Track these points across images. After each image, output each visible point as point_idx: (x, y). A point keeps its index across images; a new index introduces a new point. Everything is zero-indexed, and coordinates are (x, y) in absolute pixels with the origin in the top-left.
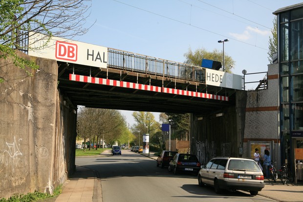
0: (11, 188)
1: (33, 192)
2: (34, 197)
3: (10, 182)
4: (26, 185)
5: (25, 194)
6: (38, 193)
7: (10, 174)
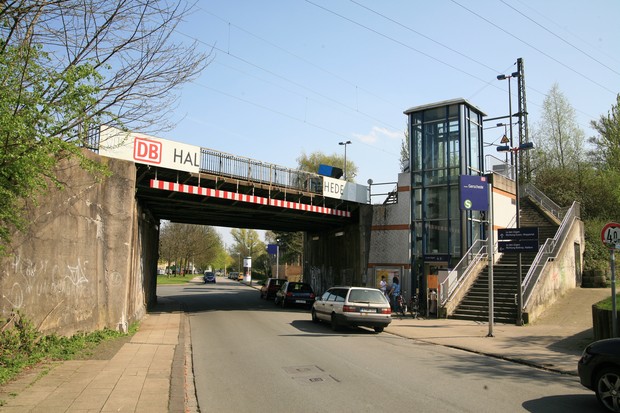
0: (74, 324)
1: (101, 329)
2: (103, 335)
3: (72, 316)
4: (93, 320)
5: (92, 331)
6: (108, 331)
7: (73, 306)
